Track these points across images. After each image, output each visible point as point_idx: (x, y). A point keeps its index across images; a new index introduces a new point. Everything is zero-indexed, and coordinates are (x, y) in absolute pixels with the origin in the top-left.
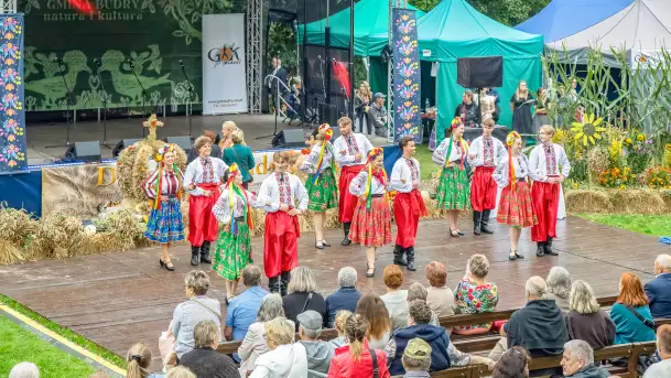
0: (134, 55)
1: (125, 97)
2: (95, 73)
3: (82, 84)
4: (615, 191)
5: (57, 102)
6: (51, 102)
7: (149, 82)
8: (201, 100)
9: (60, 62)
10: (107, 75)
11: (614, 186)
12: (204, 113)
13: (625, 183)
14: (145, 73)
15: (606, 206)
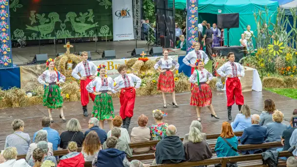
0: (81, 14)
1: (77, 33)
2: (63, 22)
3: (57, 27)
4: (287, 77)
5: (46, 35)
6: (43, 35)
7: (88, 26)
8: (112, 34)
9: (46, 17)
10: (69, 23)
11: (288, 75)
12: (114, 40)
13: (293, 74)
14: (87, 22)
15: (283, 85)
